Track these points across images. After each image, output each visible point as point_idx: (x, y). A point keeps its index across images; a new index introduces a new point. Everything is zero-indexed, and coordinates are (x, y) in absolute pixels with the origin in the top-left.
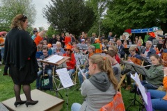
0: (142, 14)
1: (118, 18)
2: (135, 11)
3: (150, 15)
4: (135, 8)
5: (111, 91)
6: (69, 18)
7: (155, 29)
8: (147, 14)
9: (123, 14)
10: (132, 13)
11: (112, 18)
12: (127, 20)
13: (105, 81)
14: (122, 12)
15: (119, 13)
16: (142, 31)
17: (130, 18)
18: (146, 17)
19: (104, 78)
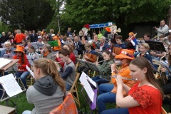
0: (98, 9)
1: (76, 12)
2: (91, 6)
3: (105, 11)
4: (91, 3)
5: (58, 94)
6: (23, 13)
7: (110, 24)
8: (102, 9)
9: (81, 9)
10: (89, 8)
11: (70, 13)
12: (85, 16)
13: (50, 84)
14: (80, 7)
15: (77, 7)
16: (98, 26)
17: (87, 13)
18: (102, 12)
19: (48, 82)
